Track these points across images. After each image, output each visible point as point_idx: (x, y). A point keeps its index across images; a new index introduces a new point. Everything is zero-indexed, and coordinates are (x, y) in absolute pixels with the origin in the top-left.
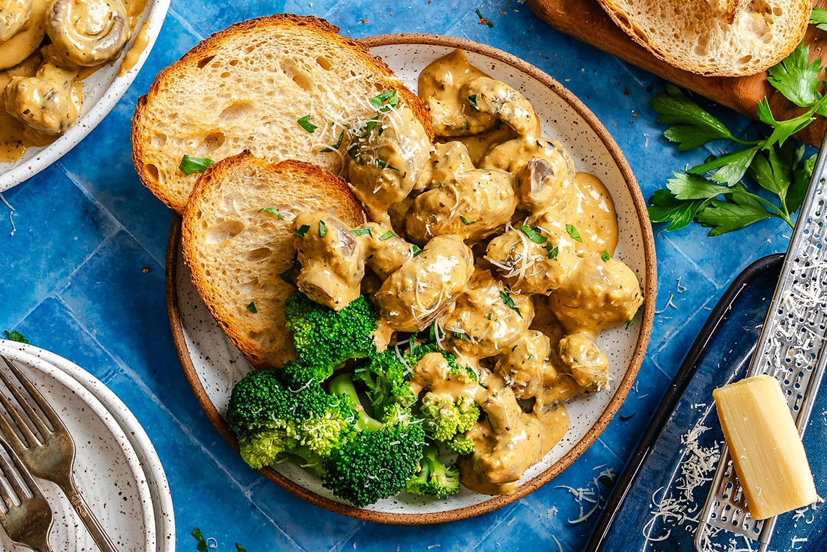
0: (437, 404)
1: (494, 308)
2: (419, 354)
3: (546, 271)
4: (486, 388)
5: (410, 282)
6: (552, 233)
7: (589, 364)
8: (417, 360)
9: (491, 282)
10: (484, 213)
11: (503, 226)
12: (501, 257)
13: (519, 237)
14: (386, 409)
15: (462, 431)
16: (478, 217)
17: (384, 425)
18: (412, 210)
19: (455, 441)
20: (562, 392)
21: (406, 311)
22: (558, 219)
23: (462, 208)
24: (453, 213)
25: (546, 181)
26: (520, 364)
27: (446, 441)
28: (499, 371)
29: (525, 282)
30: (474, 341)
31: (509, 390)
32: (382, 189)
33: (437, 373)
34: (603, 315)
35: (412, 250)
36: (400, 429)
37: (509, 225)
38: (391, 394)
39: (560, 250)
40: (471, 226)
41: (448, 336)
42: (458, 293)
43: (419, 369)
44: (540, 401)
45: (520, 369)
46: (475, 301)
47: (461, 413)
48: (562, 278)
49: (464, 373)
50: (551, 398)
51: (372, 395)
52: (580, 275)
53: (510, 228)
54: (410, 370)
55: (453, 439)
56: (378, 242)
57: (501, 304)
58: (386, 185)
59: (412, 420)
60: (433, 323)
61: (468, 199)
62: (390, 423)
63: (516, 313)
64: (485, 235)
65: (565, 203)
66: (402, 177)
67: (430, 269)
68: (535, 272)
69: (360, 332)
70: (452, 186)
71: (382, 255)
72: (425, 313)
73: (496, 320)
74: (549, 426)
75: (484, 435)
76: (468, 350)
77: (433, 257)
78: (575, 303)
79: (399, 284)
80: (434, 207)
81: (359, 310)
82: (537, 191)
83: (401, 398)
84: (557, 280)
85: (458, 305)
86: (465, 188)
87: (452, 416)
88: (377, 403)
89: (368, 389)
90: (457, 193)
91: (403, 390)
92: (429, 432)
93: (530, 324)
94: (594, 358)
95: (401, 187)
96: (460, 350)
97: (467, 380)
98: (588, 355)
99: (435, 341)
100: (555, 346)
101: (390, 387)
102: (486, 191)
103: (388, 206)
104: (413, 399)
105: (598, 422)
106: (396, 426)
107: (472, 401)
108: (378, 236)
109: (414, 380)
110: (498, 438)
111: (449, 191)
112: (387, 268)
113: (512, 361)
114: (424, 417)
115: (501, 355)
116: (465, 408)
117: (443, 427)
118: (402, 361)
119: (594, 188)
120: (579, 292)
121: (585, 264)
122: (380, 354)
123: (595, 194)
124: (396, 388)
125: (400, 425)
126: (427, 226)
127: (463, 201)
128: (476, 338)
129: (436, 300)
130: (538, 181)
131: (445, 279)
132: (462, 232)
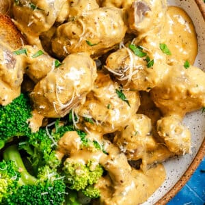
0: (73, 166)
1: (112, 101)
2: (61, 132)
3: (145, 76)
4: (108, 154)
5: (52, 86)
6: (150, 50)
7: (176, 137)
8: (61, 136)
9: (109, 83)
10: (103, 38)
11: (118, 44)
12: (115, 67)
13: (128, 53)
14: (39, 169)
15: (91, 183)
16: (98, 40)
17: (38, 181)
18: (55, 36)
19: (87, 190)
20: (159, 155)
21: (50, 105)
22: (154, 40)
23: (87, 35)
24: (81, 39)
25: (145, 15)
26: (129, 138)
27: (81, 190)
28: (116, 142)
29: (132, 84)
30: (98, 123)
31: (123, 156)
32: (33, 23)
33: (73, 146)
34: (186, 103)
35: (54, 63)
36: (48, 183)
37: (122, 44)
38: (43, 159)
39: (155, 61)
40: (95, 46)
41: (81, 120)
42: (86, 92)
43: (61, 143)
44: (145, 161)
45: (129, 141)
46: (99, 97)
47: (90, 171)
48: (157, 81)
49: (91, 145)
50: (152, 160)
51: (32, 159)
52: (169, 78)
53: (122, 47)
54: (55, 143)
55: (86, 188)
56: (31, 58)
57: (116, 97)
58: (36, 21)
59: (57, 177)
60: (71, 112)
61: (91, 29)
62: (42, 179)
63: (126, 104)
64: (105, 51)
65: (160, 28)
66: (47, 15)
67: (65, 77)
68: (139, 77)
69: (20, 120)
70: (80, 20)
71: (34, 67)
72: (63, 106)
73: (113, 109)
74: (152, 178)
75: (106, 185)
76: (94, 129)
77: (67, 69)
78: (167, 96)
79: (45, 88)
80: (68, 34)
81: (19, 105)
82: (140, 22)
83: (50, 162)
84: (154, 82)
85: (88, 99)
86: (89, 21)
87: (84, 174)
88: (35, 164)
89: (29, 156)
90: (84, 25)
91: (51, 157)
92: (68, 184)
93: (137, 110)
94: (180, 133)
95: (46, 22)
96: (89, 129)
97: (94, 149)
98: (175, 131)
99: (72, 123)
100: (154, 125)
101: (42, 154)
102: (104, 23)
103: (39, 34)
104: (58, 163)
105: (184, 175)
106: (46, 182)
107: (97, 163)
108: (31, 55)
109: (58, 150)
110: (116, 187)
111: (79, 24)
112: (38, 76)
113: (124, 136)
114: (66, 174)
115: (117, 131)
116: (92, 168)
117: (77, 182)
118: (50, 137)
119: (181, 17)
120: (169, 90)
121: (173, 70)
122: (34, 134)
123: (182, 20)
124: (46, 155)
125: (48, 181)
126: (64, 48)
127: (88, 31)
128: (99, 121)
129: (70, 97)
130: (139, 15)
131: (76, 84)
132: (88, 51)
